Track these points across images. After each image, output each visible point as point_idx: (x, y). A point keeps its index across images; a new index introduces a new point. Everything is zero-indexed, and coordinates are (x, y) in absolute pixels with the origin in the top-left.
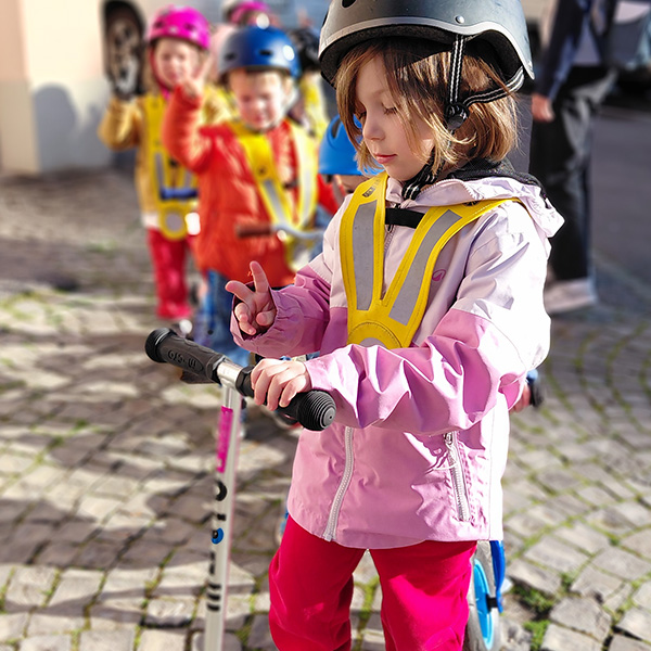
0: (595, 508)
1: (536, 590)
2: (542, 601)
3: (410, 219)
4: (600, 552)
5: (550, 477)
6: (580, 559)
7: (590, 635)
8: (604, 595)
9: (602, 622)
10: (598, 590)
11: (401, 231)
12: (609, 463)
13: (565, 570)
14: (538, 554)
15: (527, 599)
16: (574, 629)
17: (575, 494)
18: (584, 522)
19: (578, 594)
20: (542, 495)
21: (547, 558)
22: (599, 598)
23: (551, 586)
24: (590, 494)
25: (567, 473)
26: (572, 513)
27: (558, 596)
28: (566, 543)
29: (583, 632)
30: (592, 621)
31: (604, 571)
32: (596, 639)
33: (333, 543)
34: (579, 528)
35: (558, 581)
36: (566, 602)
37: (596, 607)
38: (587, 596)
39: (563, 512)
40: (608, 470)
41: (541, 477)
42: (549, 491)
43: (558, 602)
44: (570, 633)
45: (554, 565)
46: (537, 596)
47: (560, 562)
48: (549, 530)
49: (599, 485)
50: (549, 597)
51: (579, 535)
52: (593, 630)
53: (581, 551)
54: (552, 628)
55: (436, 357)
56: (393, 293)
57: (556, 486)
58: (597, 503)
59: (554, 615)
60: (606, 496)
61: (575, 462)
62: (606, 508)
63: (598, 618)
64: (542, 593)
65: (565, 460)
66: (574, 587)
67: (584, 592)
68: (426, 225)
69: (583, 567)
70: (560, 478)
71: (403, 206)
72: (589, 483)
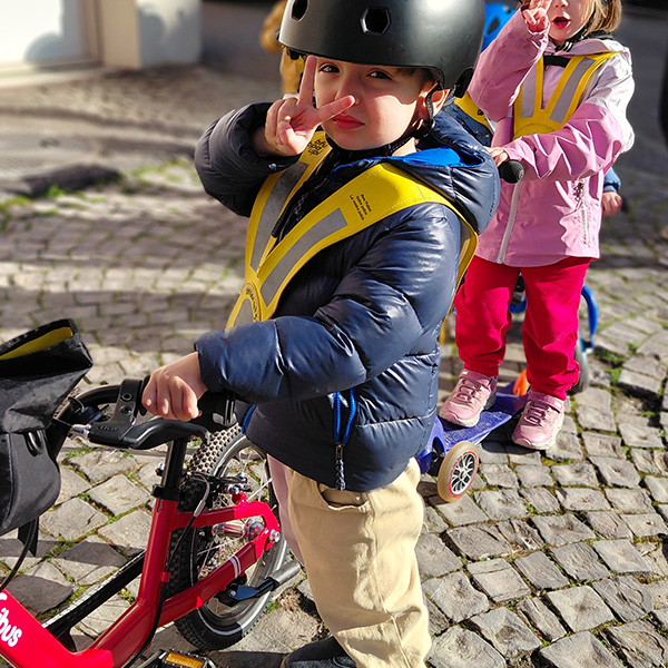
0: (650, 308)
1: (611, 353)
2: (616, 359)
3: (563, 62)
4: (656, 333)
5: (614, 289)
6: (641, 337)
7: (653, 377)
8: (661, 356)
9: (660, 370)
10: (656, 352)
11: (555, 69)
12: (660, 281)
13: (631, 341)
14: (610, 332)
15: (605, 358)
16: (641, 373)
17: (635, 300)
18: (643, 316)
19: (642, 355)
20: (609, 300)
21: (617, 335)
22: (657, 357)
23: (622, 350)
24: (646, 300)
25: (628, 287)
26: (634, 311)
27: (627, 356)
28: (630, 327)
29: (647, 375)
30: (654, 369)
31: (660, 343)
32: (657, 380)
33: (503, 265)
34: (639, 319)
35: (627, 348)
36: (633, 359)
37: (656, 362)
38: (649, 356)
39: (626, 310)
40: (660, 285)
41: (608, 289)
42: (614, 297)
43: (628, 359)
44: (638, 375)
45: (623, 339)
46: (612, 356)
47: (626, 337)
48: (616, 320)
49: (653, 294)
50: (622, 356)
51: (639, 323)
52: (655, 374)
53: (643, 332)
54: (624, 371)
55: (576, 133)
56: (551, 106)
57: (619, 294)
58: (651, 305)
59: (625, 365)
60: (659, 301)
61: (633, 280)
62: (659, 308)
63: (657, 368)
64: (616, 354)
65: (625, 279)
66: (638, 351)
67: (646, 353)
68: (572, 65)
69: (644, 341)
70: (623, 290)
71: (556, 54)
72: (645, 293)
